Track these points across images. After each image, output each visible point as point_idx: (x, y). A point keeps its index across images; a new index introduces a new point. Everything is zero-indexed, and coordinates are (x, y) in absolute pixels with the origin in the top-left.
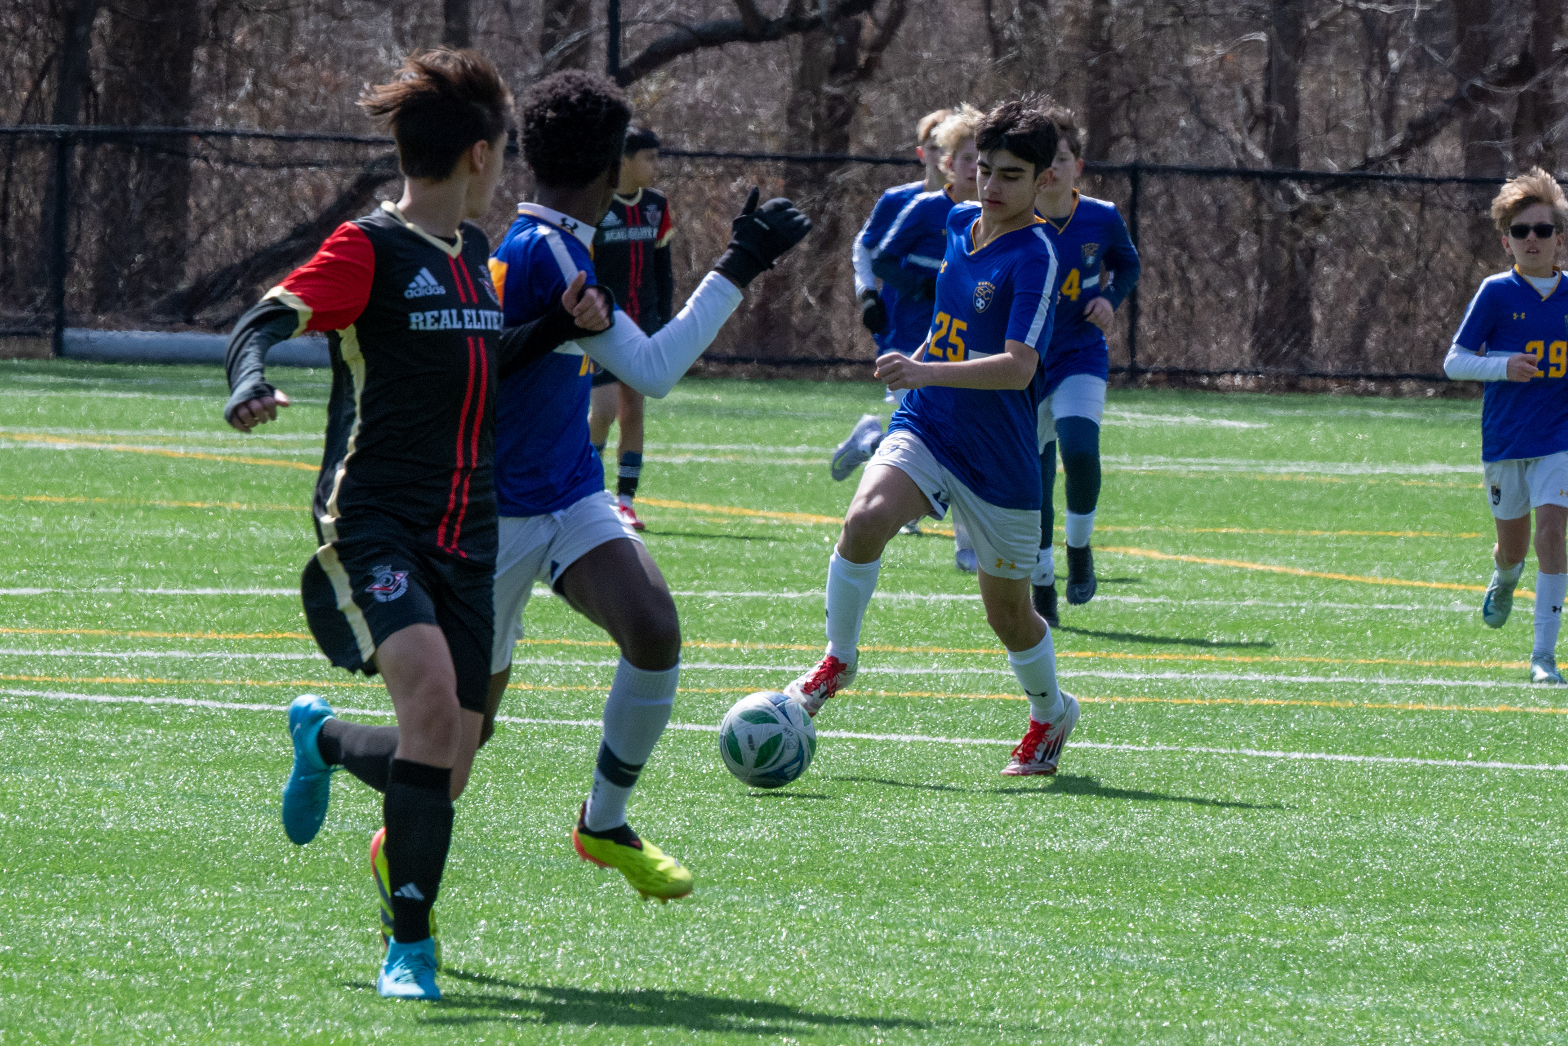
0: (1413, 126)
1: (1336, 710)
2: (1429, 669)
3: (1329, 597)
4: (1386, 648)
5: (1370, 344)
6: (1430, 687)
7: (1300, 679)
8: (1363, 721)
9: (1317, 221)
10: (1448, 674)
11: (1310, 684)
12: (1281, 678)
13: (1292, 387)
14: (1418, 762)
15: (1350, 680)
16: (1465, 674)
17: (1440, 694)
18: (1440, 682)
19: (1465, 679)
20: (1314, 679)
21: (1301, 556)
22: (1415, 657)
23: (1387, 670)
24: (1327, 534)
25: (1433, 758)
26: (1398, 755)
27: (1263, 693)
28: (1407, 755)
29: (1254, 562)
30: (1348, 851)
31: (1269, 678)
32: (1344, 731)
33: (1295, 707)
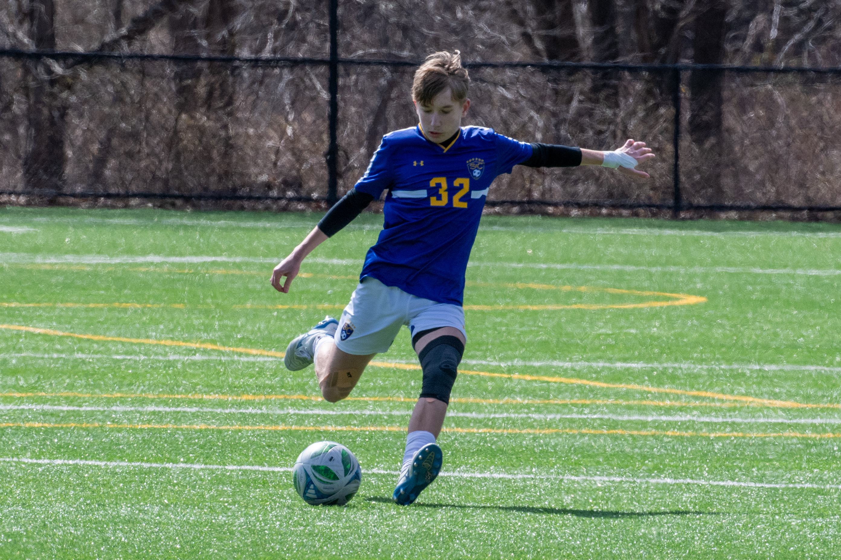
0: (136, 21)
1: (86, 429)
2: (153, 401)
3: (81, 350)
4: (121, 386)
5: (107, 173)
6: (154, 413)
7: (60, 408)
8: (107, 437)
9: (69, 87)
10: (166, 403)
11: (68, 411)
12: (47, 407)
13: (53, 202)
14: (146, 465)
15: (97, 409)
16: (177, 403)
17: (160, 417)
18: (161, 409)
19: (178, 406)
20: (71, 408)
21: (60, 323)
22: (143, 391)
23: (123, 402)
24: (78, 305)
25: (156, 462)
26: (130, 461)
27: (35, 419)
28: (138, 461)
29: (27, 325)
30: (96, 529)
31: (38, 407)
32: (92, 444)
33: (57, 428)
